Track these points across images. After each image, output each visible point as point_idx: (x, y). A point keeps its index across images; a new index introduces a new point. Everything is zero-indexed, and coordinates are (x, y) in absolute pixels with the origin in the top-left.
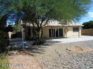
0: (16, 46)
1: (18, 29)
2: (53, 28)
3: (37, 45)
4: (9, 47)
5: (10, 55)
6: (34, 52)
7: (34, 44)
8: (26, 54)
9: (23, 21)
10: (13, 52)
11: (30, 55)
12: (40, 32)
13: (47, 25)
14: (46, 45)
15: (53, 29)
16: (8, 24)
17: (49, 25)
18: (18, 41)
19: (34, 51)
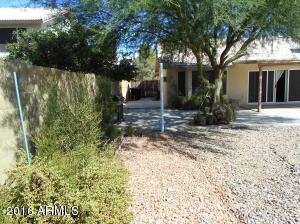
0: (140, 123)
1: (146, 74)
2: (267, 69)
3: (208, 124)
4: (123, 124)
5: (126, 147)
6: (196, 147)
7: (196, 122)
8: (172, 149)
9: (164, 48)
10: (134, 140)
11: (184, 153)
12: (220, 84)
13: (243, 59)
14: (237, 128)
15: (264, 73)
16: (120, 58)
17: (251, 58)
18: (147, 109)
19: (196, 142)
